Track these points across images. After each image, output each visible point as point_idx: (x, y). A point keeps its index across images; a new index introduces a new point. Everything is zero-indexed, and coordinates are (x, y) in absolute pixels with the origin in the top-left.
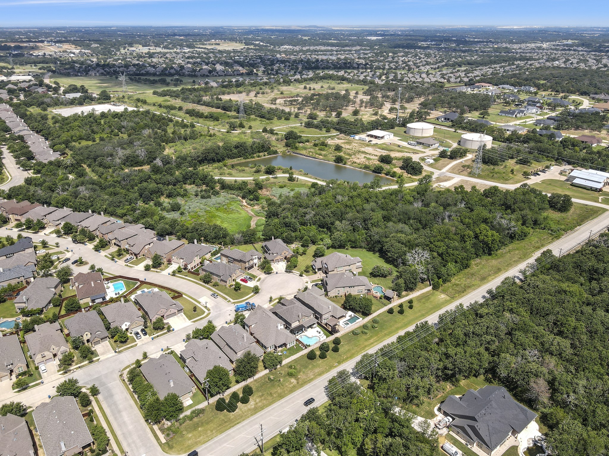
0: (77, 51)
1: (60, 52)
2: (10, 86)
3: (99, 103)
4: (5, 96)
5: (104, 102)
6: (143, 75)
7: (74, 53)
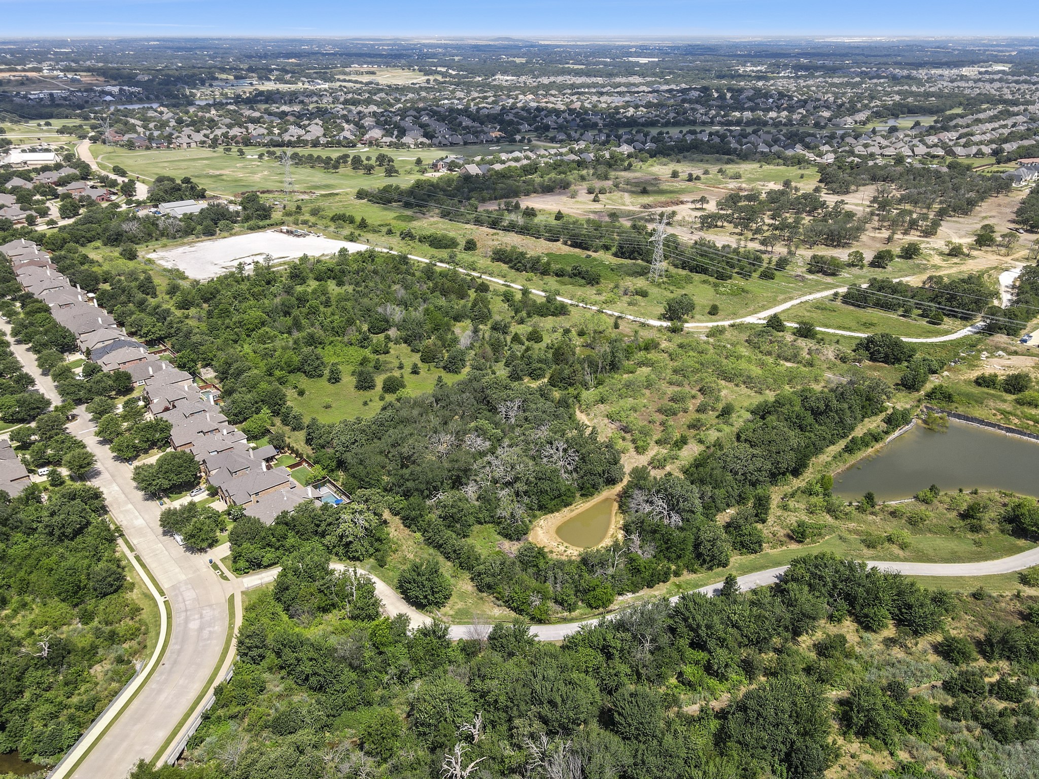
0: (116, 89)
1: (80, 91)
2: (16, 182)
3: (252, 229)
4: (14, 212)
5: (261, 223)
6: (289, 144)
7: (110, 94)
